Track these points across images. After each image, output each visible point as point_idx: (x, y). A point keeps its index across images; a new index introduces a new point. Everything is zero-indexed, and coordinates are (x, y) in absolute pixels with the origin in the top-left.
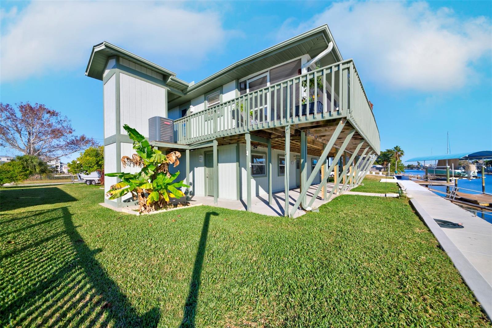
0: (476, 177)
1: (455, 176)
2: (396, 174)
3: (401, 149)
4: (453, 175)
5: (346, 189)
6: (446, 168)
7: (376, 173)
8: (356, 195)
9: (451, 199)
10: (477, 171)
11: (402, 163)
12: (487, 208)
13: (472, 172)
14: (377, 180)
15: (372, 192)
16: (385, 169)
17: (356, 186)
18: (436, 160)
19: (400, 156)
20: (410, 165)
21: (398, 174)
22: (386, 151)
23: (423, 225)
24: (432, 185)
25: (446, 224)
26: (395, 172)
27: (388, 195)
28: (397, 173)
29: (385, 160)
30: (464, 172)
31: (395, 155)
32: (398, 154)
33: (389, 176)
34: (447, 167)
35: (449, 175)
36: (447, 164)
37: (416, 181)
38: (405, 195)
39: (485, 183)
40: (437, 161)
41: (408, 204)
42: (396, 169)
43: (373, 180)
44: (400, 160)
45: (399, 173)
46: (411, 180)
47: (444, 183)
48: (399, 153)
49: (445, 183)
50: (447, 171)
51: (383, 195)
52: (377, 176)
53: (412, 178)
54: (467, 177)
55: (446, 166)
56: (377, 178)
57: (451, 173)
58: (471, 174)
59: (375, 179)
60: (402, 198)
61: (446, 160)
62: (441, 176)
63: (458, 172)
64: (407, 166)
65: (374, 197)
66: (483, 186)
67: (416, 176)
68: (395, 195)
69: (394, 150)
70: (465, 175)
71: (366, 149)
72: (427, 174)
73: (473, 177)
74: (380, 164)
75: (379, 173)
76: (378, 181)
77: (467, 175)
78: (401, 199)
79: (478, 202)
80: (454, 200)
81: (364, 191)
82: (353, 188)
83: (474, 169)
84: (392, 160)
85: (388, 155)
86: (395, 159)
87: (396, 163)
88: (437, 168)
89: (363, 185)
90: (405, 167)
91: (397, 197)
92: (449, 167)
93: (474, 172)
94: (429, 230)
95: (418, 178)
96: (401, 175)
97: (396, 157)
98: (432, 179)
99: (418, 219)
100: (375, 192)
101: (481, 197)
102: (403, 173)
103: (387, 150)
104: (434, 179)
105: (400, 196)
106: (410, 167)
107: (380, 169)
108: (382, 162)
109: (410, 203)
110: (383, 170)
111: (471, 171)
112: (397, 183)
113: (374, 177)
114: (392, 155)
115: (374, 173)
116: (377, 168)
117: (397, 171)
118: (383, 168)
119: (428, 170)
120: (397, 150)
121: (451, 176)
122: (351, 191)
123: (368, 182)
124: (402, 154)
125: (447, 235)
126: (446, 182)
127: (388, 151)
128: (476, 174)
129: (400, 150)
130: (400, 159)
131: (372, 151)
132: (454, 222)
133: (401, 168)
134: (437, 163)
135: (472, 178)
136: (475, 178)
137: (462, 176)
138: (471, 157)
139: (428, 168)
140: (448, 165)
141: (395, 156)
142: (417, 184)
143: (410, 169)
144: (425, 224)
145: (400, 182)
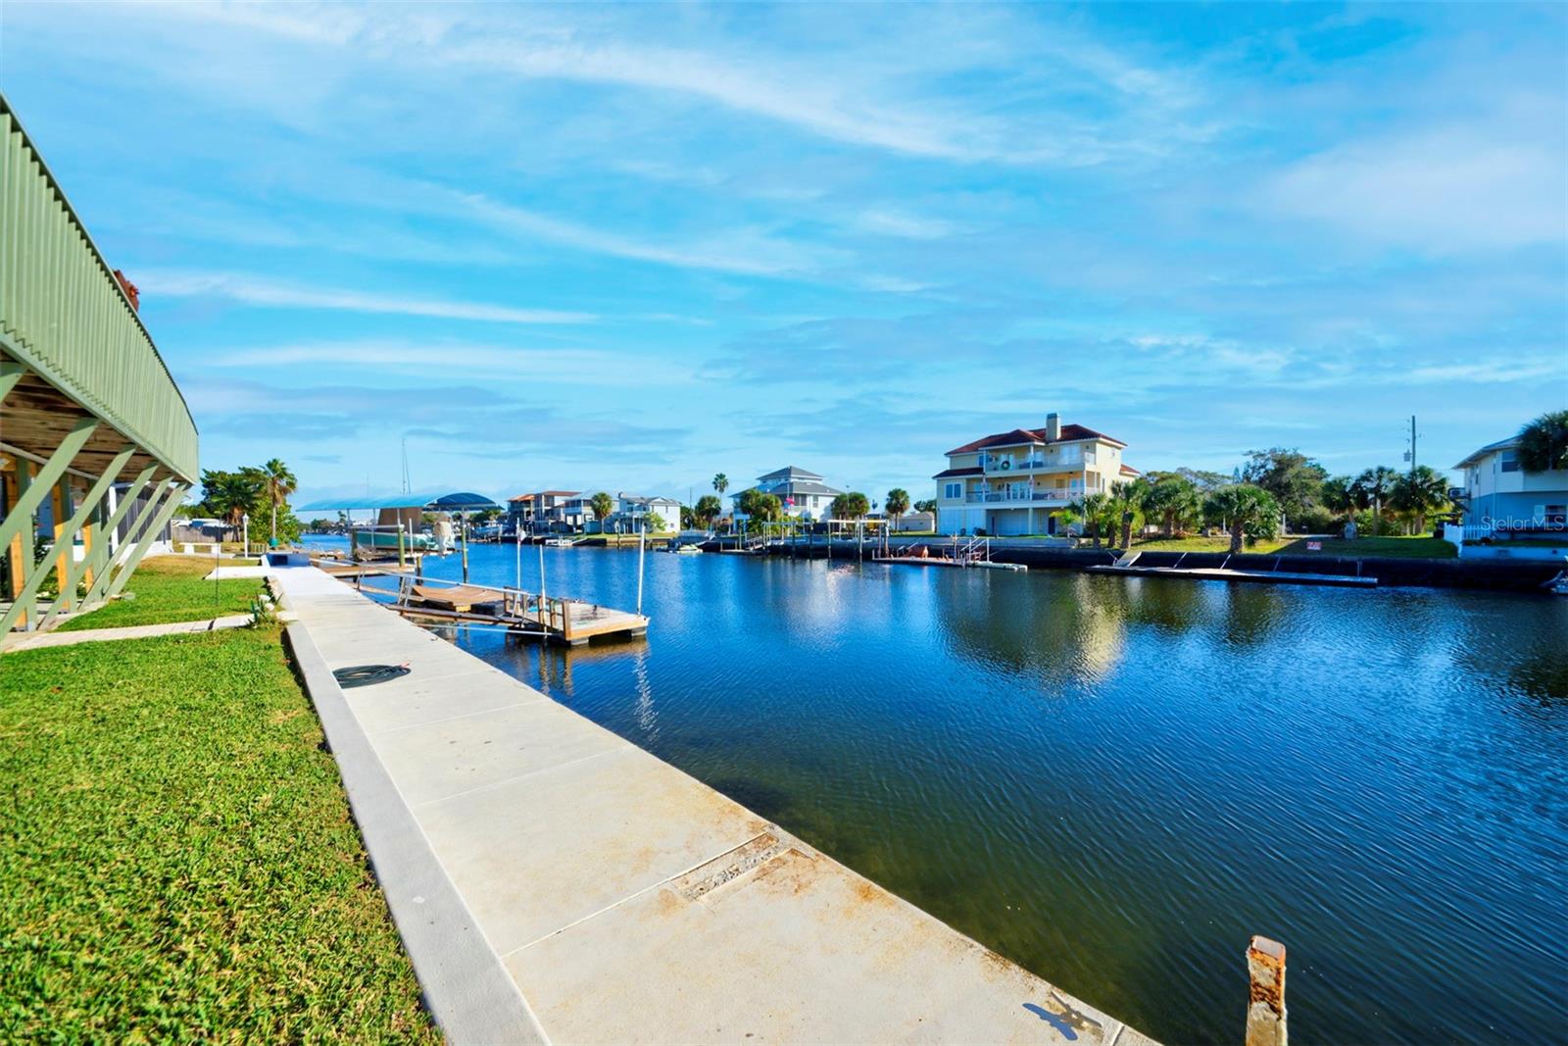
0: (453, 549)
1: (415, 550)
2: (273, 549)
3: (288, 472)
4: (412, 547)
5: (32, 625)
6: (396, 530)
7: (197, 549)
8: (79, 646)
9: (401, 608)
10: (453, 536)
11: (291, 514)
12: (463, 615)
13: (446, 539)
14: (195, 573)
15: (163, 622)
16: (236, 533)
17: (93, 605)
18: (374, 509)
19: (284, 491)
20: (319, 522)
21: (281, 549)
22: (239, 472)
23: (300, 696)
24: (367, 576)
25: (375, 674)
26: (270, 543)
27: (221, 623)
28: (277, 547)
29: (235, 504)
30: (432, 540)
31: (268, 487)
32: (280, 487)
33: (246, 558)
34: (398, 528)
35: (403, 548)
36: (399, 520)
37: (328, 569)
38: (271, 615)
39: (468, 564)
40: (378, 511)
41: (278, 643)
42: (274, 532)
43: (178, 575)
44: (288, 503)
45: (284, 545)
46: (317, 565)
47: (393, 568)
48: (283, 483)
49: (397, 568)
50: (399, 537)
51: (204, 625)
52: (201, 560)
53: (321, 561)
54: (437, 551)
55: (396, 523)
56: (199, 566)
57: (407, 541)
58: (444, 544)
59: (190, 571)
60: (262, 625)
61: (396, 509)
62: (387, 550)
63: (421, 541)
64: (309, 522)
65: (163, 639)
66: (464, 569)
67: (332, 553)
68: (245, 619)
69: (265, 473)
70: (433, 546)
71: (118, 457)
72: (355, 546)
73: (449, 549)
74: (217, 517)
75: (208, 549)
76: (200, 578)
77: (436, 547)
78: (259, 628)
79: (454, 604)
80: (406, 607)
81: (125, 624)
82: (78, 614)
83: (448, 532)
84: (262, 504)
85: (246, 485)
86: (269, 500)
87: (275, 515)
88: (378, 530)
89: (130, 596)
90: (305, 526)
91: (249, 627)
92: (402, 526)
93: (449, 540)
94: (312, 708)
95: (336, 558)
96: (288, 551)
97: (274, 495)
98: (373, 560)
99: (293, 681)
100: (174, 619)
101: (459, 593)
102: (298, 545)
103: (244, 469)
104: (379, 560)
105: (257, 620)
106: (319, 528)
107: (218, 534)
108: (226, 507)
109: (285, 638)
110: (229, 536)
111: (443, 537)
112: (266, 579)
113: (188, 563)
114: (261, 486)
115: (189, 549)
116: (208, 531)
117: (275, 539)
118: (230, 529)
119: (358, 536)
120: (274, 471)
121: (407, 550)
122: (61, 629)
123: (157, 584)
124: (292, 485)
125: (351, 706)
126: (397, 564)
127: (248, 473)
128: (453, 543)
129: (286, 474)
130: (285, 501)
131: (154, 469)
132: (393, 664)
133: (292, 530)
134: (377, 518)
135: (445, 552)
136: (450, 552)
137: (428, 548)
138: (444, 504)
139: (357, 530)
140: (402, 523)
141: (270, 491)
142: (330, 576)
143: (320, 533)
144: (306, 693)
145: (278, 575)
